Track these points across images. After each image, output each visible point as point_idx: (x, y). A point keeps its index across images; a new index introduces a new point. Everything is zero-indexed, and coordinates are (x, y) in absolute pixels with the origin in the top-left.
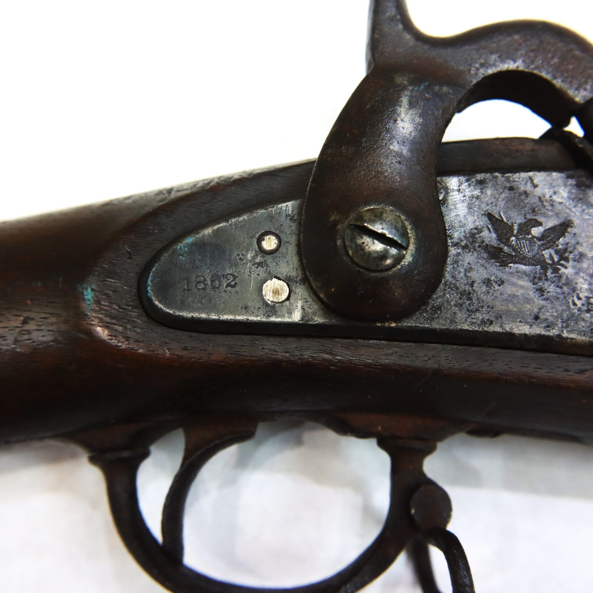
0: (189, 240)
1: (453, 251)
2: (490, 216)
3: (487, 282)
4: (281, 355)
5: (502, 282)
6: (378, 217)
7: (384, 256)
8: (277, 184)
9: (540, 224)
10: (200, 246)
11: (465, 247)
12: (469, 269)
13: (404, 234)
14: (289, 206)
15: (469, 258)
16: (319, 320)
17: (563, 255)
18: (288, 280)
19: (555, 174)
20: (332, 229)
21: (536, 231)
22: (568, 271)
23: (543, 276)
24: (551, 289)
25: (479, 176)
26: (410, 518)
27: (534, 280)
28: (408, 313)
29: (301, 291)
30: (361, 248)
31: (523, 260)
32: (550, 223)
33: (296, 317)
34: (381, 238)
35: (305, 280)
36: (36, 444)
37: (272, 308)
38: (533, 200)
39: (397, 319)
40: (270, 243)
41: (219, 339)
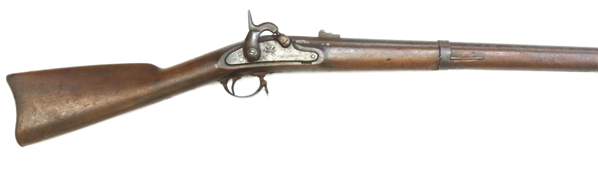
0: (230, 55)
1: (262, 52)
2: (266, 47)
3: (266, 55)
4: (243, 67)
5: (268, 55)
6: (252, 50)
7: (253, 55)
8: (240, 46)
9: (271, 47)
10: (232, 55)
11: (263, 51)
12: (264, 54)
13: (255, 51)
14: (242, 49)
15: (264, 53)
16: (247, 62)
17: (274, 51)
18: (243, 58)
19: (273, 41)
20: (247, 52)
21: (271, 48)
22: (275, 53)
23: (272, 54)
24: (273, 55)
25: (264, 42)
26: (262, 85)
27: (271, 54)
28: (257, 60)
29: (244, 59)
30: (250, 54)
31: (270, 52)
32: (273, 47)
33: (244, 62)
34: (252, 53)
35: (245, 58)
36: (210, 84)
37: (241, 62)
38: (270, 44)
39: (256, 61)
40: (240, 54)
41: (236, 66)
